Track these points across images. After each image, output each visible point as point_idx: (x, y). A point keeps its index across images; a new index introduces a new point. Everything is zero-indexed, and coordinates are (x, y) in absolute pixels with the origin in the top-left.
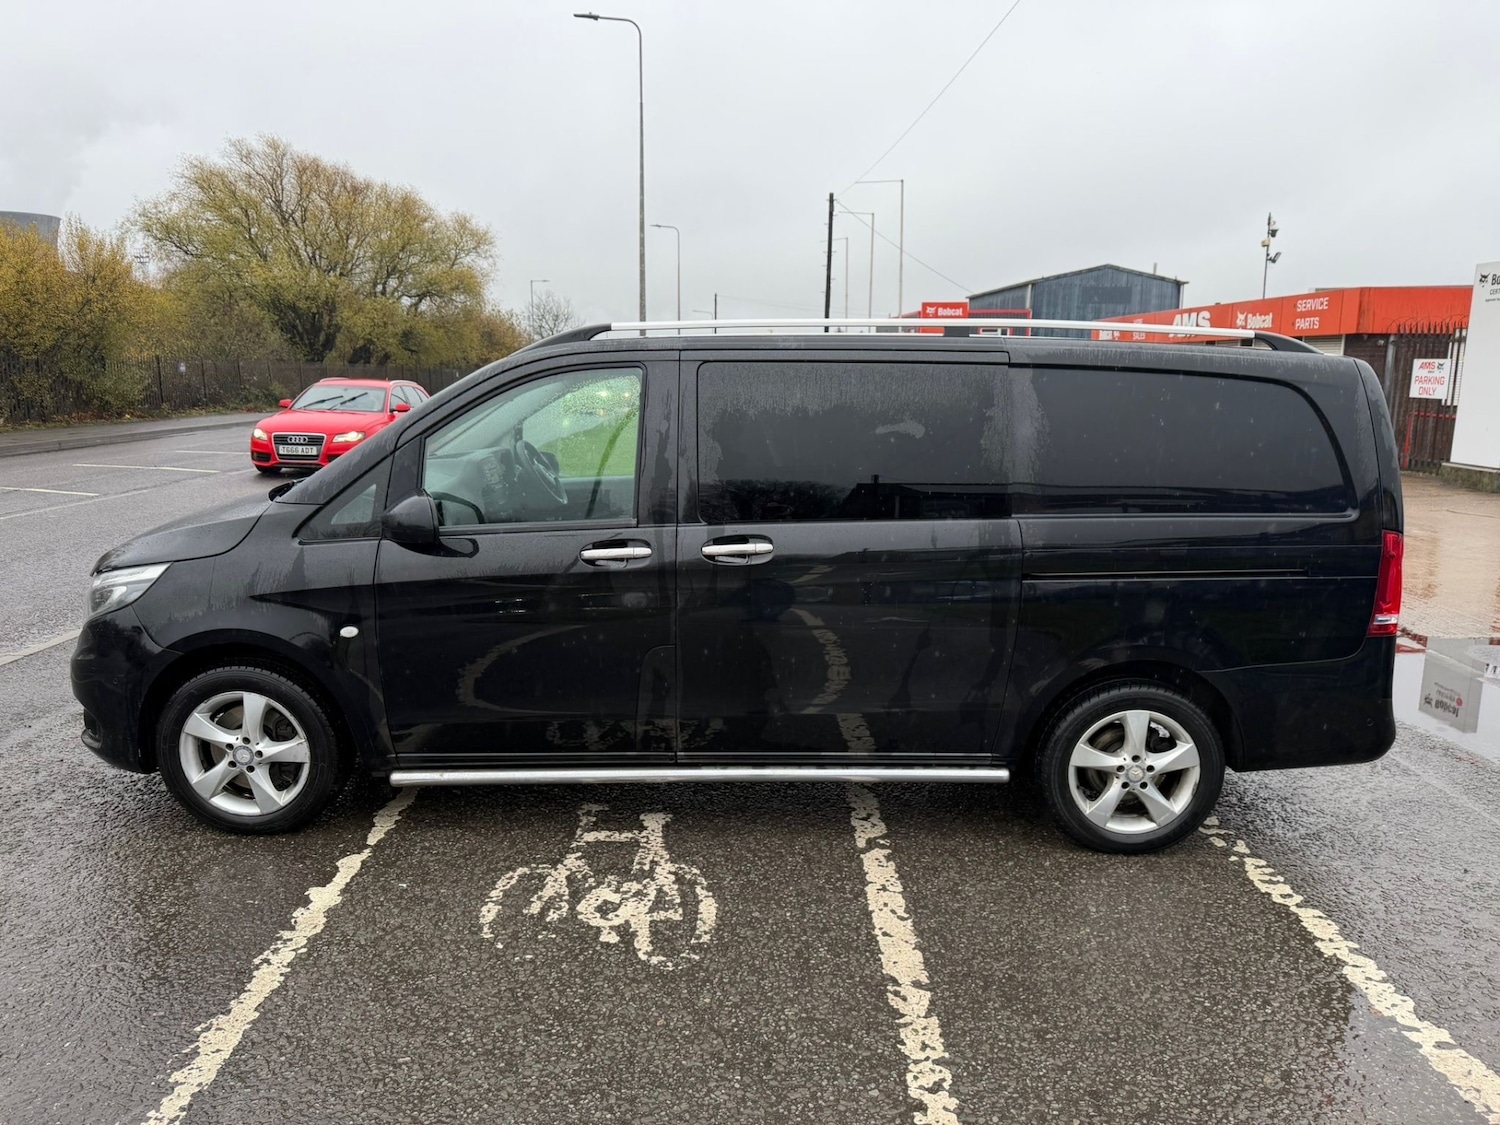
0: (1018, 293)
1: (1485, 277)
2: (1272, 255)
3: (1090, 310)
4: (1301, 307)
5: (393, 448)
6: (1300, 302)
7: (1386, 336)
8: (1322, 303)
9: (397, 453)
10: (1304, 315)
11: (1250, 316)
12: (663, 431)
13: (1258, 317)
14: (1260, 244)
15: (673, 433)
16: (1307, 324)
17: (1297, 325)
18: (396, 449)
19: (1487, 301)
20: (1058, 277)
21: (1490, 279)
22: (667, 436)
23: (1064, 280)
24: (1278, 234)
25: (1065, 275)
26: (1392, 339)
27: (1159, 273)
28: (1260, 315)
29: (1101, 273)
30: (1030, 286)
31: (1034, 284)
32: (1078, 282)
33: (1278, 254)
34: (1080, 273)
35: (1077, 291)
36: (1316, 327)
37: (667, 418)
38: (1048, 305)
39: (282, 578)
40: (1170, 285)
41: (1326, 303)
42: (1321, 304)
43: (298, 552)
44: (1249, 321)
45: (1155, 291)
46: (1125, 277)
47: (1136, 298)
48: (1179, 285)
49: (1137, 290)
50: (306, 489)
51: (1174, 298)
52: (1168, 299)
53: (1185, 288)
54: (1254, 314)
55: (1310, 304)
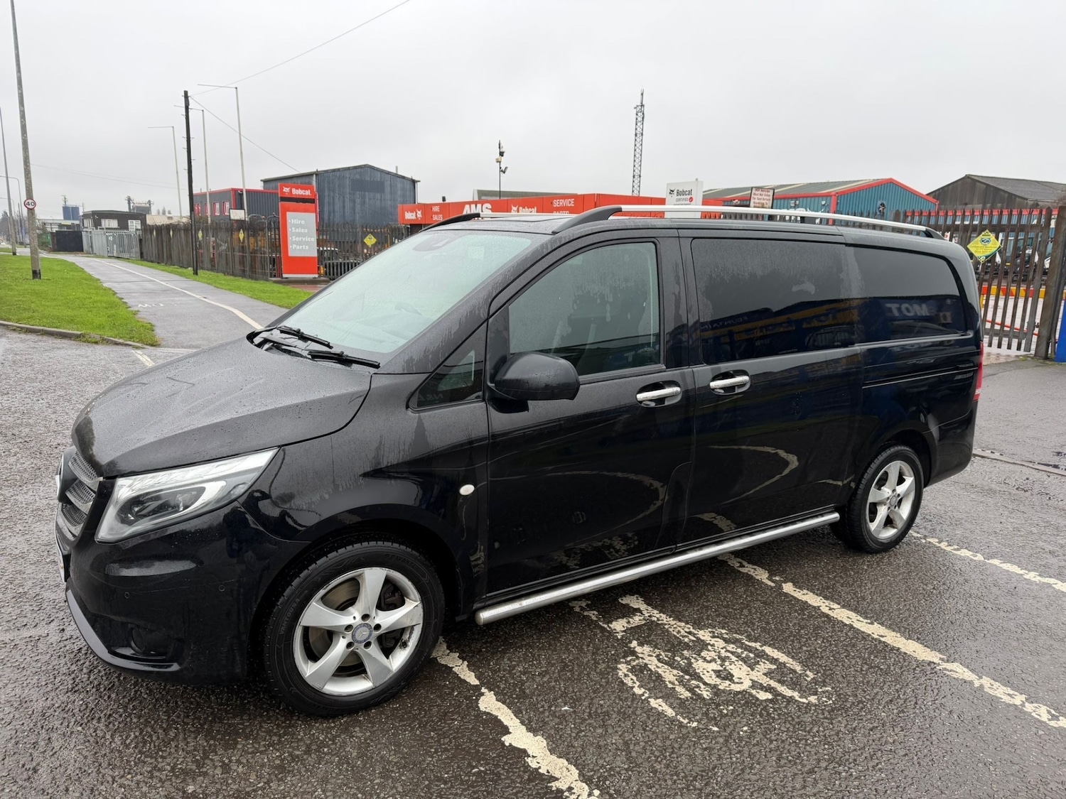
0: (306, 180)
1: (673, 191)
2: (503, 168)
3: (358, 196)
5: (486, 317)
8: (570, 202)
9: (491, 320)
11: (521, 208)
12: (677, 294)
13: (527, 209)
14: (495, 161)
15: (683, 294)
18: (489, 317)
20: (334, 171)
21: (675, 192)
22: (680, 296)
23: (338, 173)
24: (505, 154)
25: (339, 170)
27: (400, 173)
28: (528, 208)
29: (363, 170)
30: (315, 176)
31: (317, 174)
32: (348, 175)
33: (506, 168)
34: (348, 169)
35: (348, 182)
37: (678, 283)
38: (329, 189)
39: (407, 448)
40: (409, 182)
43: (416, 420)
45: (399, 185)
46: (379, 174)
47: (387, 189)
48: (414, 182)
49: (387, 184)
50: (411, 359)
51: (412, 193)
52: (408, 193)
53: (418, 186)
54: (524, 207)
55: (562, 203)
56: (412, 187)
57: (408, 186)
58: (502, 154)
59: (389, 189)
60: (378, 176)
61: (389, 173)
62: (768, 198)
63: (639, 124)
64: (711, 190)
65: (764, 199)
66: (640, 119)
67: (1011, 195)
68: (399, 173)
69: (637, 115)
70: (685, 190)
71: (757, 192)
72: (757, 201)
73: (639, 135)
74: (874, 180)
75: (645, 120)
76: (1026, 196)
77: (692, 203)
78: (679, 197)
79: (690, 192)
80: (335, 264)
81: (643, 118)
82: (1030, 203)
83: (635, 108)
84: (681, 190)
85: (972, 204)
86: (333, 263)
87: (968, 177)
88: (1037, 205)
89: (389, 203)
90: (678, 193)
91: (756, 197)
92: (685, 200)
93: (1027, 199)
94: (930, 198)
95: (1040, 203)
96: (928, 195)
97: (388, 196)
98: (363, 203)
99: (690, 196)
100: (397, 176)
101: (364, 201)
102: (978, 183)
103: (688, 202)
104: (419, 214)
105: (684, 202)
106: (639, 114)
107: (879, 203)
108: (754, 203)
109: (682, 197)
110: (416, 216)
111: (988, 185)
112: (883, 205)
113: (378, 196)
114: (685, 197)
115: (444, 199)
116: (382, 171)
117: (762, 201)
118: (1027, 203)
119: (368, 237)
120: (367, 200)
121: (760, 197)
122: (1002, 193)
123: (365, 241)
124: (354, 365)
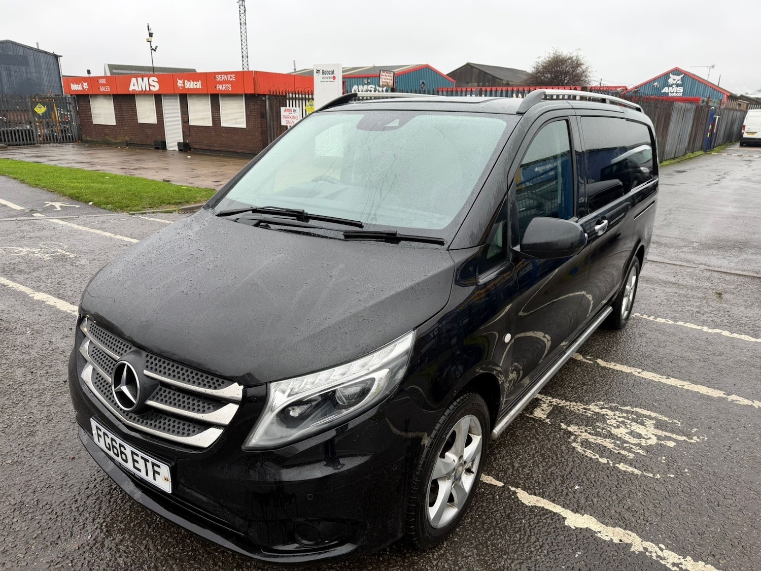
1: (319, 71)
2: (154, 47)
4: (219, 78)
6: (217, 76)
7: (265, 95)
8: (231, 77)
10: (221, 83)
11: (186, 81)
13: (192, 82)
14: (146, 41)
16: (225, 88)
17: (218, 88)
18: (508, 190)
19: (321, 82)
21: (321, 72)
24: (154, 35)
26: (267, 97)
28: (193, 81)
29: (5, 45)
33: (156, 47)
36: (230, 89)
40: (51, 57)
41: (233, 77)
42: (233, 78)
44: (186, 84)
45: (42, 60)
47: (32, 63)
48: (56, 57)
49: (31, 58)
50: (473, 234)
51: (56, 66)
52: (52, 67)
53: (61, 60)
54: (189, 81)
55: (224, 77)
56: (55, 62)
57: (52, 60)
58: (151, 35)
59: (33, 63)
60: (21, 52)
61: (31, 48)
62: (390, 78)
63: (242, 15)
64: (305, 70)
65: (388, 79)
66: (242, 11)
67: (494, 77)
68: (40, 48)
69: (240, 8)
70: (328, 70)
71: (383, 74)
72: (384, 80)
73: (243, 24)
74: (416, 65)
75: (246, 12)
76: (502, 78)
77: (335, 80)
78: (324, 75)
79: (333, 72)
80: (9, 131)
81: (245, 11)
82: (505, 82)
83: (238, 2)
84: (325, 70)
85: (471, 83)
86: (7, 131)
87: (468, 64)
88: (508, 84)
89: (35, 75)
90: (324, 73)
91: (383, 77)
92: (330, 78)
93: (502, 80)
94: (448, 77)
95: (510, 83)
96: (447, 75)
97: (33, 70)
98: (9, 75)
99: (333, 75)
100: (38, 51)
101: (10, 74)
102: (474, 69)
103: (332, 80)
104: (86, 85)
105: (329, 80)
106: (241, 7)
107: (421, 82)
108: (382, 82)
109: (327, 76)
110: (83, 87)
111: (479, 70)
112: (423, 83)
113: (23, 69)
114: (329, 76)
115: (89, 72)
116: (24, 47)
117: (387, 81)
118: (503, 83)
119: (37, 106)
120: (13, 73)
121: (385, 77)
122: (488, 76)
123: (35, 109)
124: (402, 242)
